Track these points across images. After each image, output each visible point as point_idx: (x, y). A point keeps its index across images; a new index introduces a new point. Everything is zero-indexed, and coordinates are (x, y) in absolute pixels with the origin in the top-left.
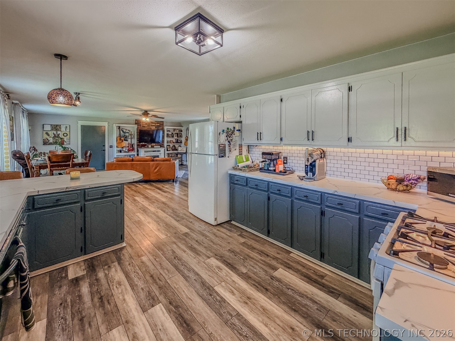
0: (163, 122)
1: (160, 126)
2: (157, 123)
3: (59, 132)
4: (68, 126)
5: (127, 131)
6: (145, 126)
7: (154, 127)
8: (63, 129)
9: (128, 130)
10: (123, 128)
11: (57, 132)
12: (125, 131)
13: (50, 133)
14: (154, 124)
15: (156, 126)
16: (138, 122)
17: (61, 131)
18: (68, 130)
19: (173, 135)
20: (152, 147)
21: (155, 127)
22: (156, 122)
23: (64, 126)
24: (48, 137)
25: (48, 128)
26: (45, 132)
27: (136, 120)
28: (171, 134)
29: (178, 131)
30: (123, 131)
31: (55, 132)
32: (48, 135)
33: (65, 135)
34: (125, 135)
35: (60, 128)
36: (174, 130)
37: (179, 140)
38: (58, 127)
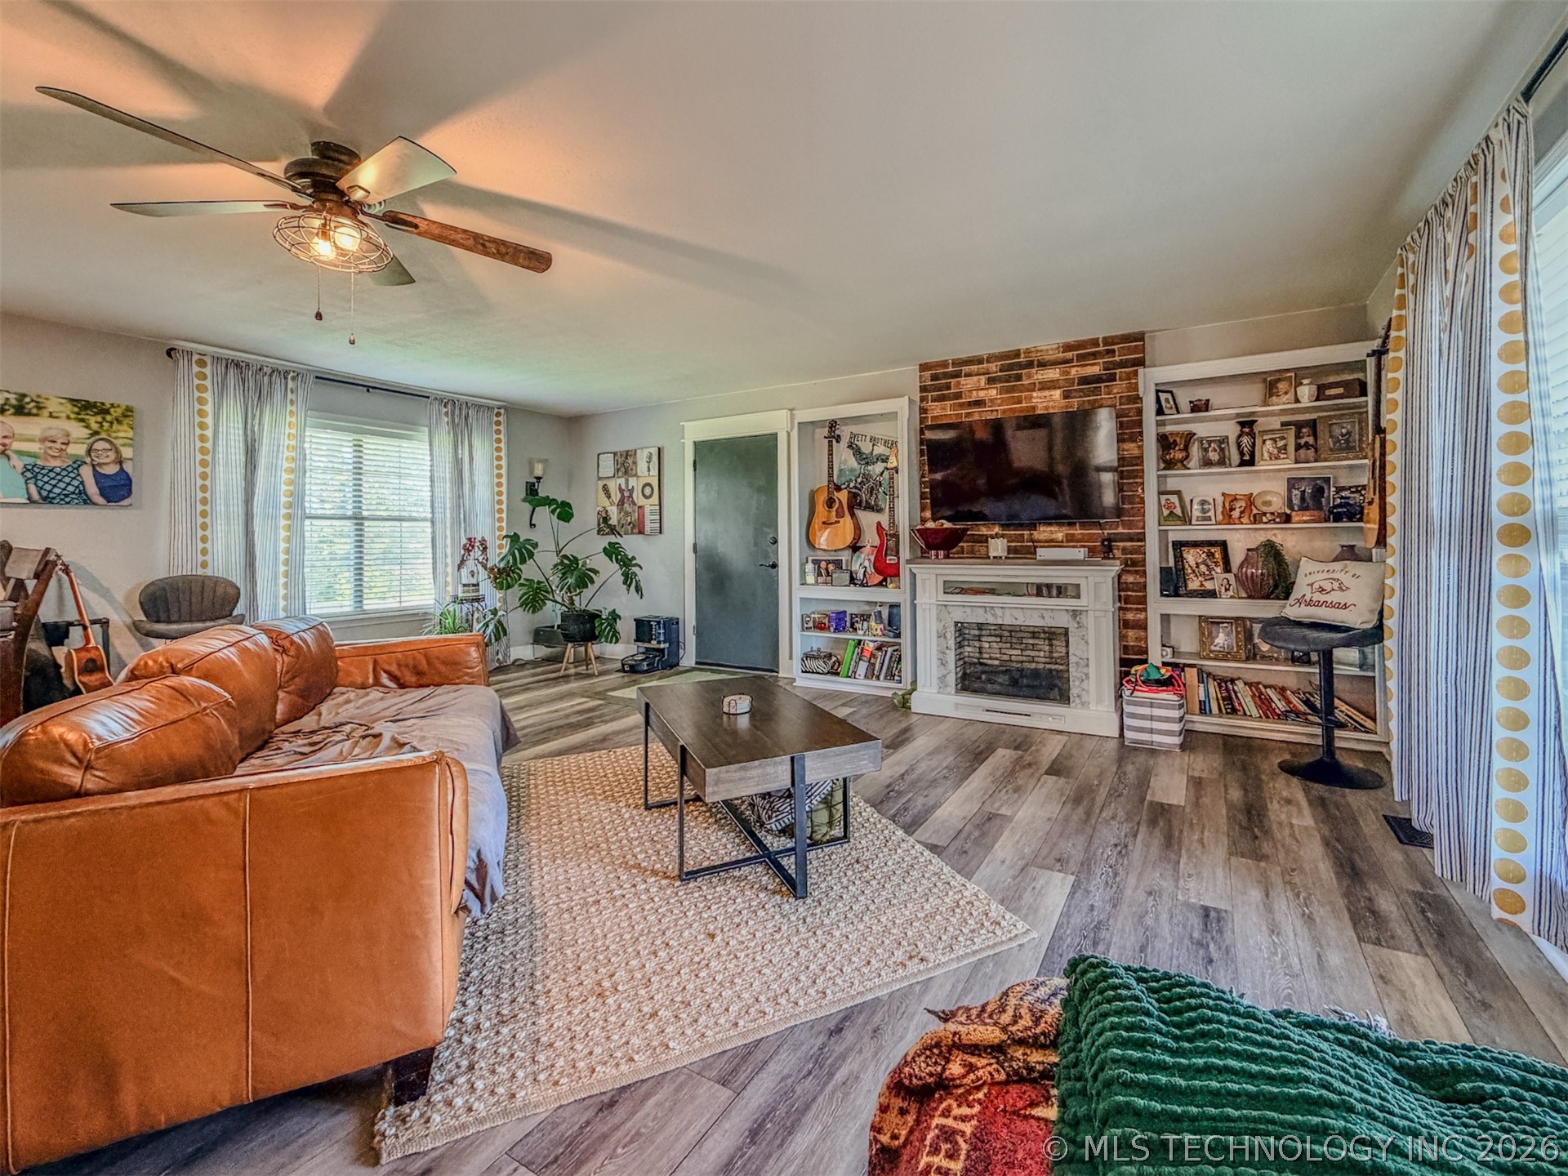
0: (1140, 337)
1: (1112, 378)
2: (1081, 357)
3: (632, 482)
4: (654, 451)
5: (880, 450)
6: (982, 394)
7: (1057, 394)
8: (642, 466)
9: (886, 443)
10: (856, 429)
11: (627, 481)
12: (866, 447)
13: (613, 486)
14: (1053, 374)
15: (1071, 382)
16: (934, 378)
17: (636, 475)
18: (654, 472)
19: (1245, 440)
20: (1022, 552)
21: (1066, 395)
22: (1069, 355)
23: (646, 452)
24: (606, 503)
25: (608, 466)
26: (601, 484)
27: (924, 367)
28: (1231, 430)
29: (1306, 392)
30: (858, 452)
31: (622, 481)
32: (609, 497)
33: (648, 491)
34: (867, 477)
35: (635, 463)
36: (1271, 383)
37: (1339, 489)
38: (630, 461)
